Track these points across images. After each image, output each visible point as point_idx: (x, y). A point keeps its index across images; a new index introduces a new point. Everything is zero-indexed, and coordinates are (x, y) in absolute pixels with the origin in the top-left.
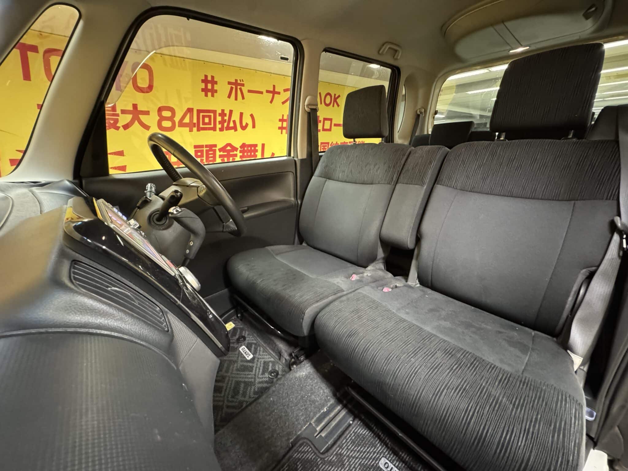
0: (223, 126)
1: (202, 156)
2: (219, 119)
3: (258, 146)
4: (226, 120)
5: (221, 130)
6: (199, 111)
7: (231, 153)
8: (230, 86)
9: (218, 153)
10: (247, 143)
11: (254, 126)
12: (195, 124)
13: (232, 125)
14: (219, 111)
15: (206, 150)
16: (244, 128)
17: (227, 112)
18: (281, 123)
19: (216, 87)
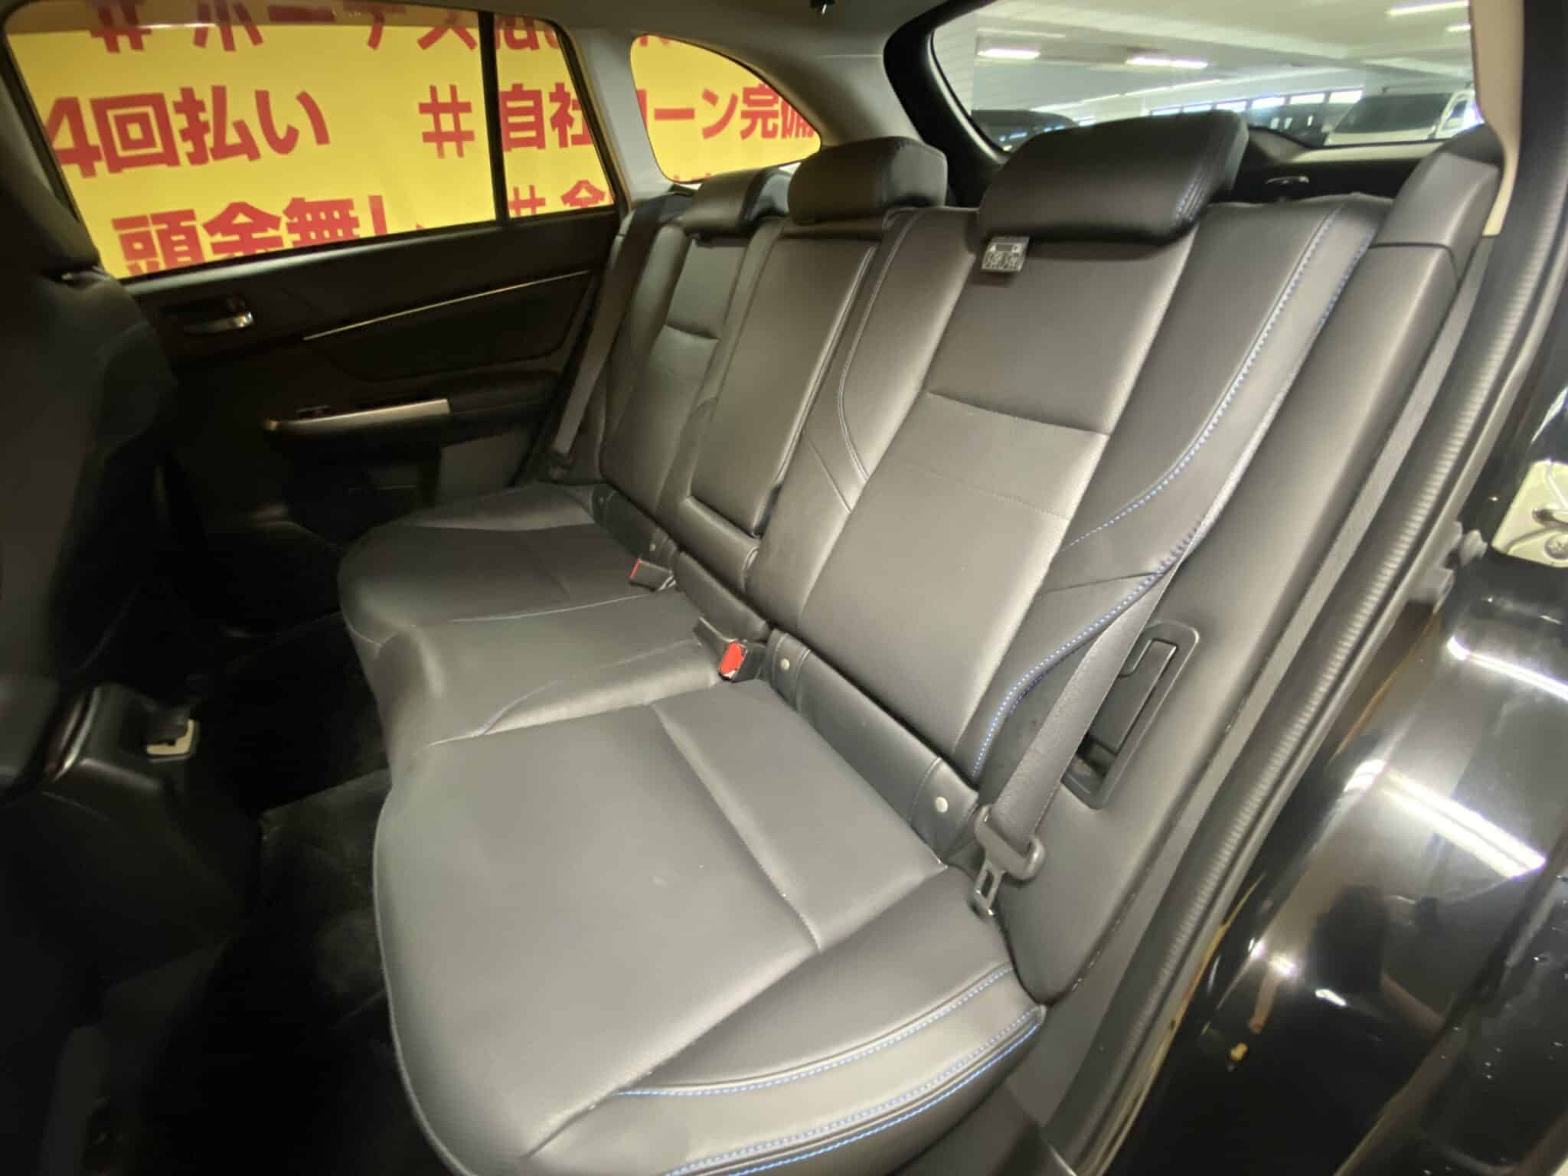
0: (199, 144)
1: (149, 251)
2: (178, 122)
3: (356, 204)
4: (206, 123)
5: (198, 157)
6: (100, 106)
7: (256, 236)
9: (206, 240)
10: (310, 198)
11: (322, 136)
12: (97, 146)
13: (232, 138)
14: (173, 96)
15: (159, 232)
16: (285, 144)
17: (205, 95)
18: (429, 118)
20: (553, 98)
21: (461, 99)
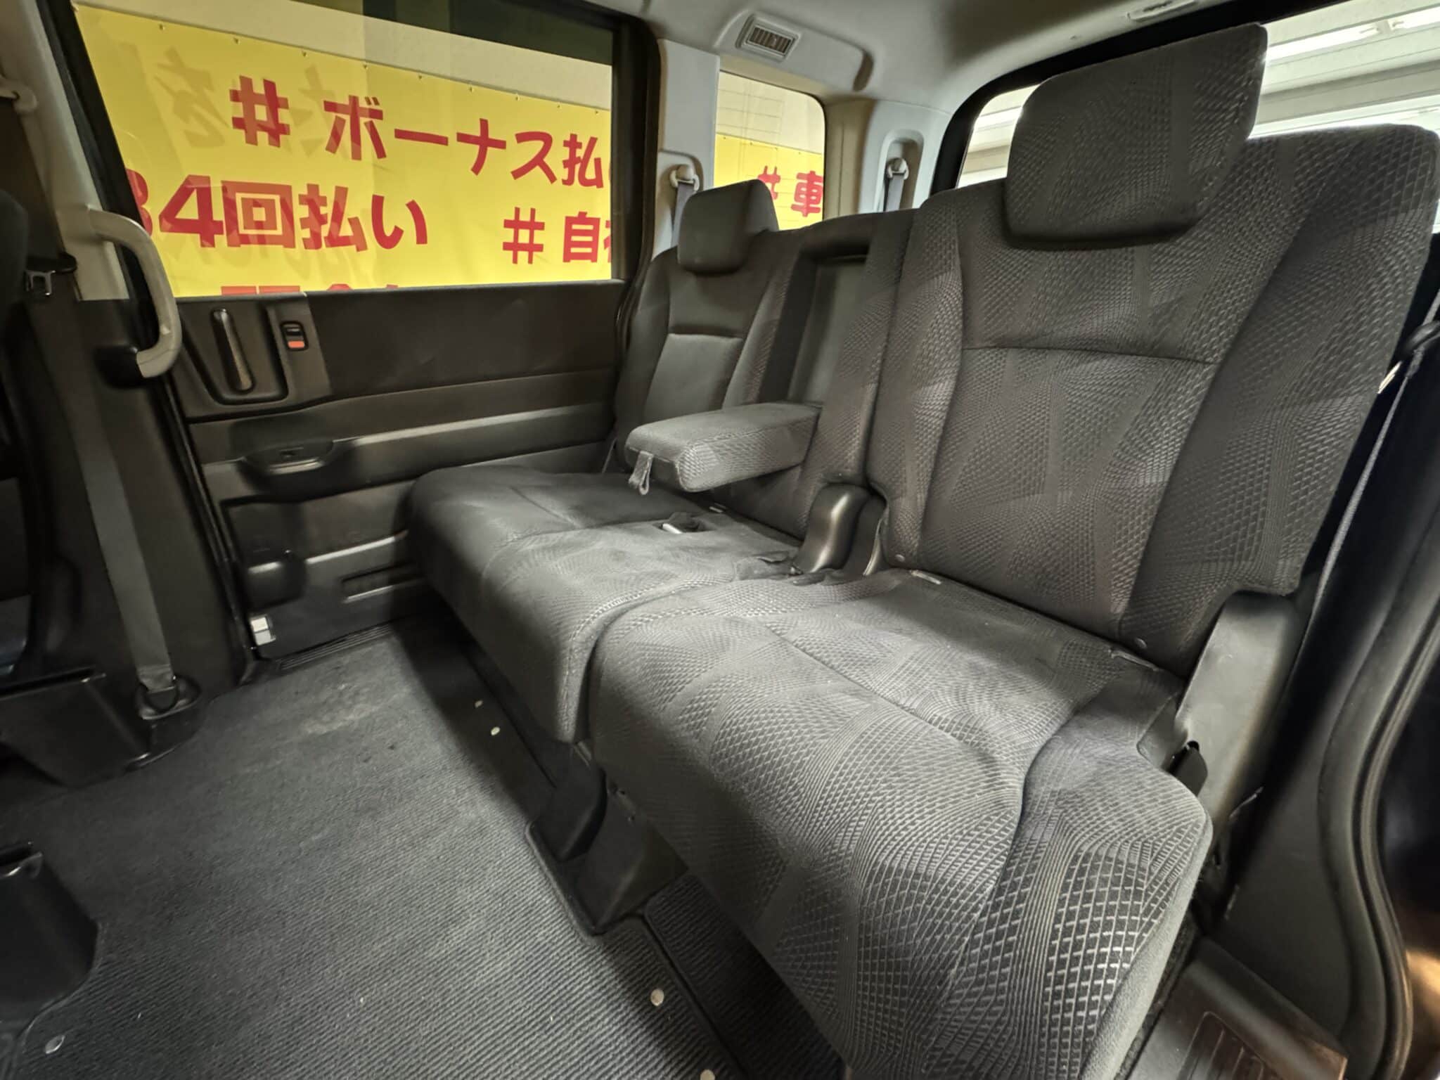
0: (316, 233)
2: (301, 211)
4: (326, 215)
5: (312, 244)
6: (228, 189)
8: (333, 116)
11: (422, 238)
12: (221, 223)
13: (346, 230)
14: (299, 190)
16: (388, 241)
17: (328, 193)
18: (511, 231)
19: (284, 116)
21: (538, 219)
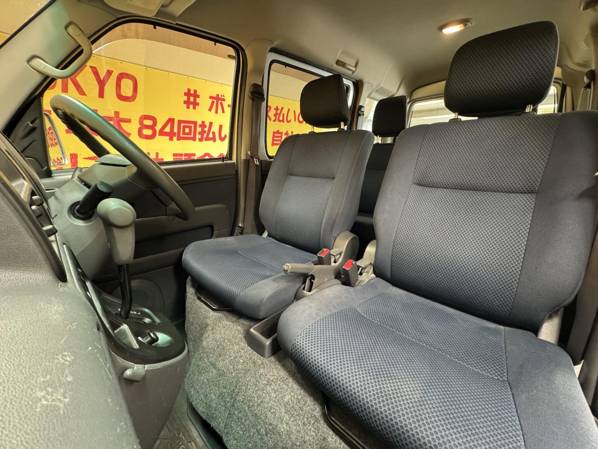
0: (202, 136)
2: (199, 129)
4: (206, 131)
5: (201, 140)
6: (180, 122)
8: (211, 100)
12: (176, 133)
13: (211, 136)
14: (199, 123)
16: (223, 139)
17: (207, 124)
19: (198, 100)
20: (285, 134)
